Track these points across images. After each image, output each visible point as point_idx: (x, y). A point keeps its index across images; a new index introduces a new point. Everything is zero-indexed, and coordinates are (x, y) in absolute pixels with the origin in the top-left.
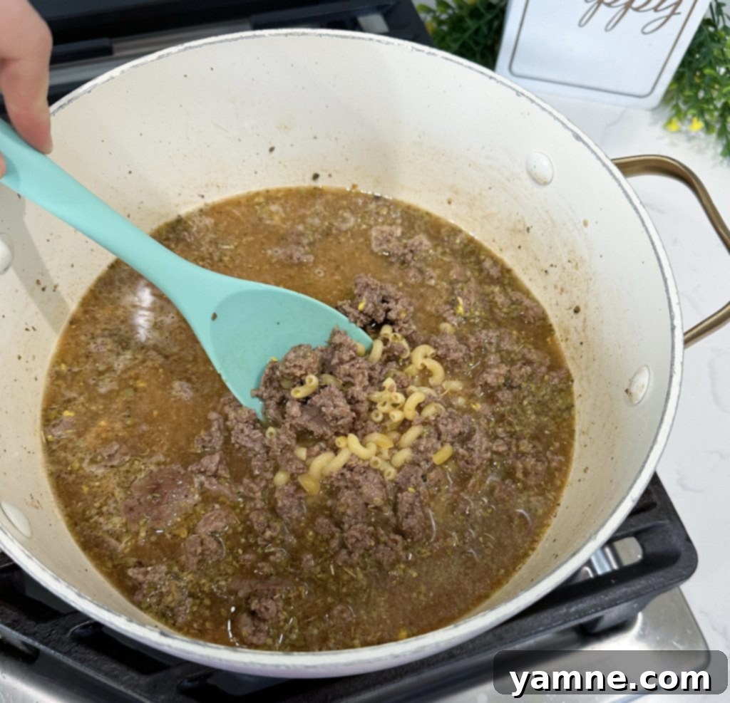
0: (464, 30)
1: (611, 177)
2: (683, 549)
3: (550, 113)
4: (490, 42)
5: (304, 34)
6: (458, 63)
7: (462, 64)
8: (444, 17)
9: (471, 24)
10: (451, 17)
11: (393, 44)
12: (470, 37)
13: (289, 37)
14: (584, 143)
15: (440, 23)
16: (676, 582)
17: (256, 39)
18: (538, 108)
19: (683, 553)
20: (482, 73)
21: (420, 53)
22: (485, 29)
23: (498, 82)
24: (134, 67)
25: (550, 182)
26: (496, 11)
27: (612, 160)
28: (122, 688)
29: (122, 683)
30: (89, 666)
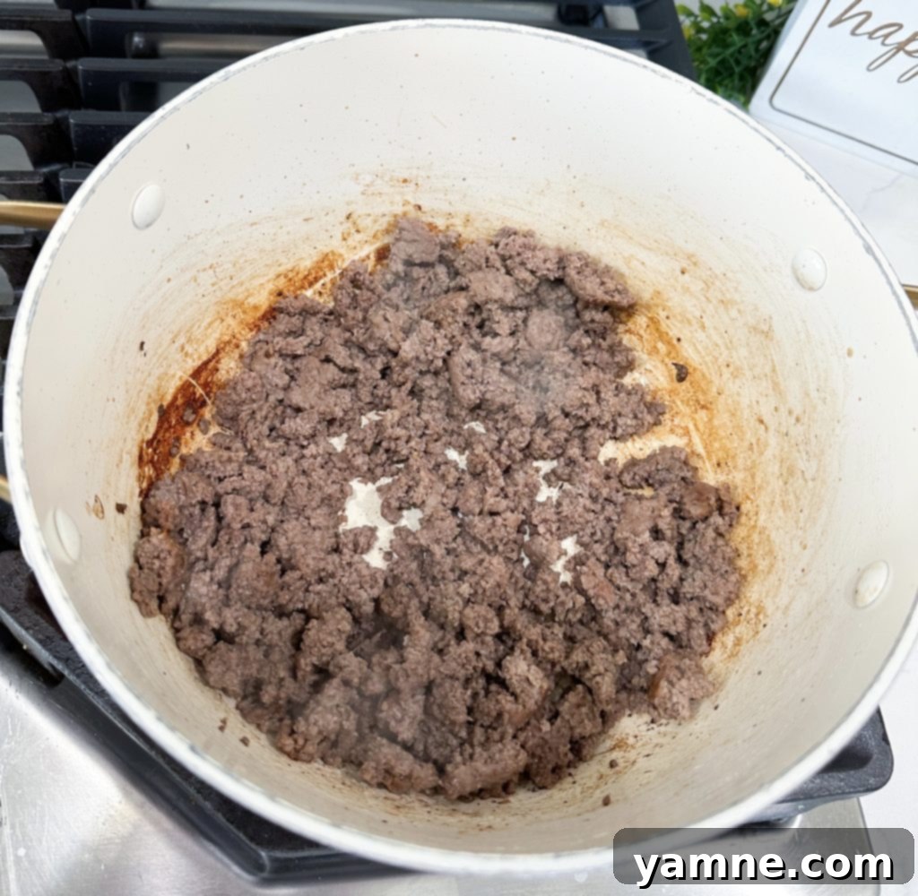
0: (726, 46)
2: (876, 751)
4: (753, 64)
8: (706, 25)
9: (736, 39)
10: (713, 26)
11: (670, 78)
12: (732, 55)
14: (876, 258)
15: (700, 30)
16: (859, 792)
18: (828, 201)
19: (875, 757)
22: (752, 49)
23: (786, 155)
26: (768, 31)
27: (903, 286)
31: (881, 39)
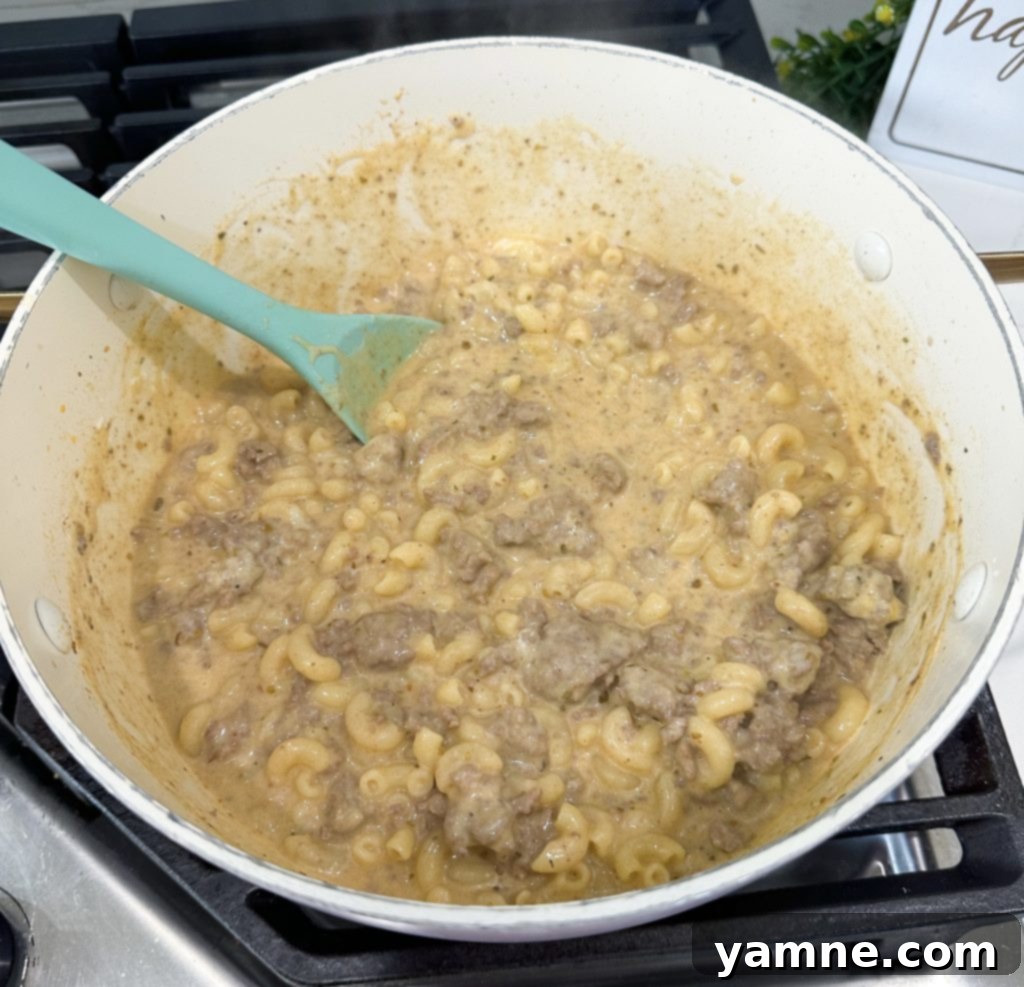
3: (893, 177)
5: (564, 45)
6: (771, 98)
7: (776, 100)
11: (683, 66)
13: (544, 48)
14: (938, 223)
15: (799, 64)
17: (499, 48)
18: (877, 169)
20: (803, 114)
21: (719, 81)
23: (824, 128)
24: (335, 70)
25: (887, 276)
27: (978, 254)
31: (1009, 40)
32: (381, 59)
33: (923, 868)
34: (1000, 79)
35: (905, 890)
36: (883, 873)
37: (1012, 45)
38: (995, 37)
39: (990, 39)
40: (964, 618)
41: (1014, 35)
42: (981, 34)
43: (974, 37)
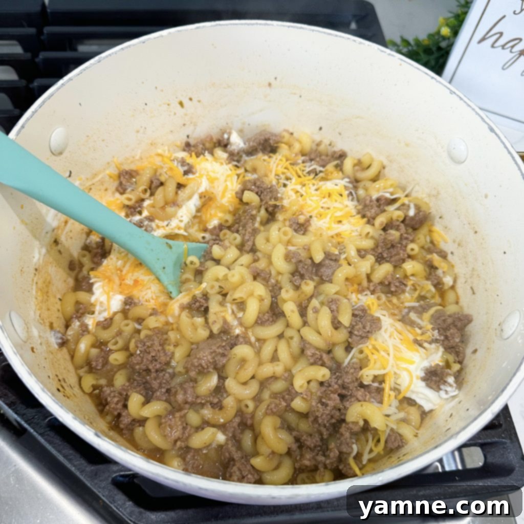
1: (513, 162)
3: (473, 109)
5: (301, 28)
6: (410, 64)
7: (412, 65)
14: (496, 134)
17: (266, 27)
18: (465, 104)
20: (426, 74)
21: (383, 53)
23: (437, 82)
24: (179, 31)
25: (463, 162)
28: (73, 469)
29: (75, 466)
30: (54, 447)
31: (509, 49)
32: (204, 27)
33: (460, 467)
34: (503, 69)
35: (457, 478)
36: (440, 470)
37: (511, 52)
38: (503, 47)
39: (500, 48)
40: (508, 338)
41: (513, 47)
42: (496, 45)
43: (493, 46)
